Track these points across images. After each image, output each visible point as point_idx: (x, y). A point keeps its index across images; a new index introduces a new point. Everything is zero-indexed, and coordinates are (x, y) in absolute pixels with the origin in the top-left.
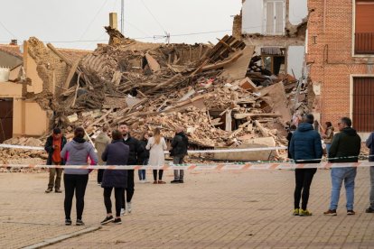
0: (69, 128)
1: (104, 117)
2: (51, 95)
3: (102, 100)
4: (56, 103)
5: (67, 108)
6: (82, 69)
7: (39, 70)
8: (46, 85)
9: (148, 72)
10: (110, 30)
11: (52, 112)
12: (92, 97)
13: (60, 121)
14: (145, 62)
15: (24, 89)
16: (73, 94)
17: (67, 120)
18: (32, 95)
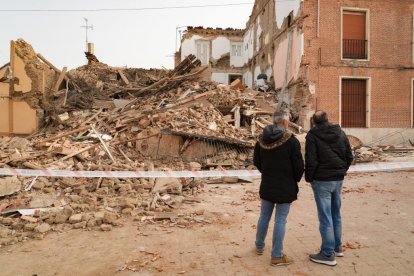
0: (61, 127)
1: (95, 116)
2: (41, 94)
3: (90, 102)
4: (46, 102)
5: (58, 107)
6: (69, 77)
7: (27, 69)
8: (35, 84)
9: (123, 84)
10: (89, 55)
11: (42, 111)
12: (81, 99)
13: (51, 120)
14: (119, 77)
15: (12, 88)
16: (63, 95)
17: (58, 119)
18: (20, 94)
